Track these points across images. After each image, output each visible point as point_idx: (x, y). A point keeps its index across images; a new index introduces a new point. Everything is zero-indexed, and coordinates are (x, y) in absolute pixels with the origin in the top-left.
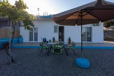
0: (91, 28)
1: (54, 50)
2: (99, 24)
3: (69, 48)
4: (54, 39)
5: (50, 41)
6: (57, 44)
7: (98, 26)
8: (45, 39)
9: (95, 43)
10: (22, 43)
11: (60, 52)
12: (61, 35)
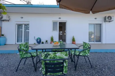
0: (100, 24)
1: (46, 68)
2: (111, 20)
3: (79, 55)
4: (52, 39)
5: (47, 41)
6: (56, 46)
7: (109, 22)
8: (40, 38)
9: (106, 44)
10: (5, 44)
11: (62, 71)
12: (61, 34)
